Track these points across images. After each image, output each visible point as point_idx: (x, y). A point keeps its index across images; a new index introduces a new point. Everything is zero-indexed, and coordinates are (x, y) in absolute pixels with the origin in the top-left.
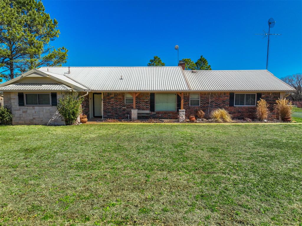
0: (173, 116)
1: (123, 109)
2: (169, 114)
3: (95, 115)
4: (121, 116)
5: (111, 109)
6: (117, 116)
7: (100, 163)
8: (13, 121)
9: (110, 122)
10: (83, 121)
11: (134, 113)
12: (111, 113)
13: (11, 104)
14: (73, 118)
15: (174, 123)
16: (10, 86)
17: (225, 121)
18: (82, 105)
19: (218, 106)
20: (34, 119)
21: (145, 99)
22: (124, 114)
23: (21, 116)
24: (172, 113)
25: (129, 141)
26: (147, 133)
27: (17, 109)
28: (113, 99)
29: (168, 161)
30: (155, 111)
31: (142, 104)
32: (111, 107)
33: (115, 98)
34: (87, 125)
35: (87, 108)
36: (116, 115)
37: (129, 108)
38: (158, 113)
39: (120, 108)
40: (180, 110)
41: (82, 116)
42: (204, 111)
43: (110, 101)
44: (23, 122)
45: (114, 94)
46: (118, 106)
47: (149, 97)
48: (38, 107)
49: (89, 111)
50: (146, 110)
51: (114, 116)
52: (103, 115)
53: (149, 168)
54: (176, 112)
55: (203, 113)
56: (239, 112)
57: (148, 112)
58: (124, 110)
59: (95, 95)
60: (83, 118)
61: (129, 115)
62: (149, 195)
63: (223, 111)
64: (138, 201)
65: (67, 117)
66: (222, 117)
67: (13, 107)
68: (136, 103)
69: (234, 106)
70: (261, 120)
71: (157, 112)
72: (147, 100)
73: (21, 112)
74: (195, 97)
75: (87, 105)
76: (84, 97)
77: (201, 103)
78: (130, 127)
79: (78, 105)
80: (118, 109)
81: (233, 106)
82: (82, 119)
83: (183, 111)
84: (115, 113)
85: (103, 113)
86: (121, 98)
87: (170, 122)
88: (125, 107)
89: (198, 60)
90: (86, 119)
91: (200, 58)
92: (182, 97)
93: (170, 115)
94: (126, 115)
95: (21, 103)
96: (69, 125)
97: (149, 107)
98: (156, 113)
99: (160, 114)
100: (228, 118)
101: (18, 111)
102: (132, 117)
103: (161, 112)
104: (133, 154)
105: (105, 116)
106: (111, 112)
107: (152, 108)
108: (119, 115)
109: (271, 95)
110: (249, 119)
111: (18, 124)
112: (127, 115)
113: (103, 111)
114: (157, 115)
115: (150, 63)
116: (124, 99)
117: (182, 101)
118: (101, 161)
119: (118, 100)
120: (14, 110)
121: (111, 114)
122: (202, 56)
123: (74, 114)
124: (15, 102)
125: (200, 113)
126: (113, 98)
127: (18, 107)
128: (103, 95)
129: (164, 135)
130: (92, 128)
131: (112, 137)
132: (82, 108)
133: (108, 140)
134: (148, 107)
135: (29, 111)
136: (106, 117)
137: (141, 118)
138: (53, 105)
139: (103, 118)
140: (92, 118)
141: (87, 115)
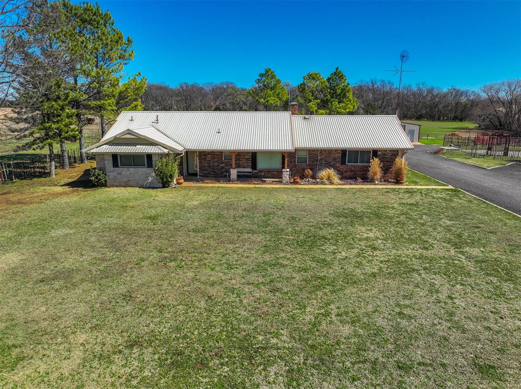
0: (277, 175)
1: (221, 166)
2: (272, 173)
3: (190, 172)
4: (219, 175)
5: (207, 166)
7: (208, 228)
8: (108, 183)
9: (207, 183)
11: (234, 173)
13: (104, 164)
14: (170, 180)
15: (276, 184)
16: (103, 146)
17: (332, 183)
19: (329, 165)
20: (129, 180)
22: (223, 172)
23: (116, 178)
24: (276, 171)
25: (228, 209)
26: (245, 200)
27: (111, 171)
28: (210, 155)
29: (255, 227)
31: (243, 162)
32: (207, 164)
33: (212, 154)
34: (185, 188)
36: (213, 173)
37: (228, 165)
39: (218, 166)
40: (283, 170)
41: (178, 177)
42: (311, 169)
44: (118, 184)
46: (215, 163)
47: (250, 156)
48: (133, 169)
49: (183, 170)
50: (247, 168)
52: (199, 173)
53: (241, 232)
54: (281, 171)
55: (311, 172)
56: (352, 171)
57: (249, 170)
58: (222, 168)
60: (179, 179)
61: (227, 174)
62: (238, 245)
63: (331, 172)
64: (232, 248)
65: (165, 180)
66: (329, 178)
67: (107, 168)
68: (236, 161)
69: (347, 164)
70: (372, 181)
71: (259, 171)
73: (115, 174)
74: (303, 154)
77: (309, 161)
78: (229, 191)
80: (216, 166)
81: (345, 164)
82: (179, 181)
83: (287, 171)
85: (199, 171)
86: (218, 154)
87: (272, 183)
88: (223, 164)
89: (332, 74)
90: (182, 181)
91: (335, 71)
92: (286, 156)
93: (274, 174)
95: (115, 165)
96: (166, 187)
99: (262, 173)
100: (336, 179)
101: (112, 173)
102: (232, 177)
103: (264, 170)
104: (231, 222)
105: (201, 174)
106: (207, 170)
107: (254, 166)
108: (217, 173)
109: (388, 152)
110: (360, 180)
111: (113, 186)
113: (199, 168)
114: (259, 174)
115: (260, 78)
116: (222, 156)
117: (286, 160)
118: (208, 227)
119: (215, 157)
120: (108, 172)
122: (337, 69)
123: (171, 176)
124: (109, 164)
125: (306, 172)
127: (112, 168)
129: (259, 203)
130: (191, 193)
131: (213, 204)
133: (210, 208)
134: (249, 164)
135: (123, 173)
136: (202, 176)
137: (242, 177)
138: (148, 167)
139: (198, 177)
140: (186, 176)
141: (182, 175)
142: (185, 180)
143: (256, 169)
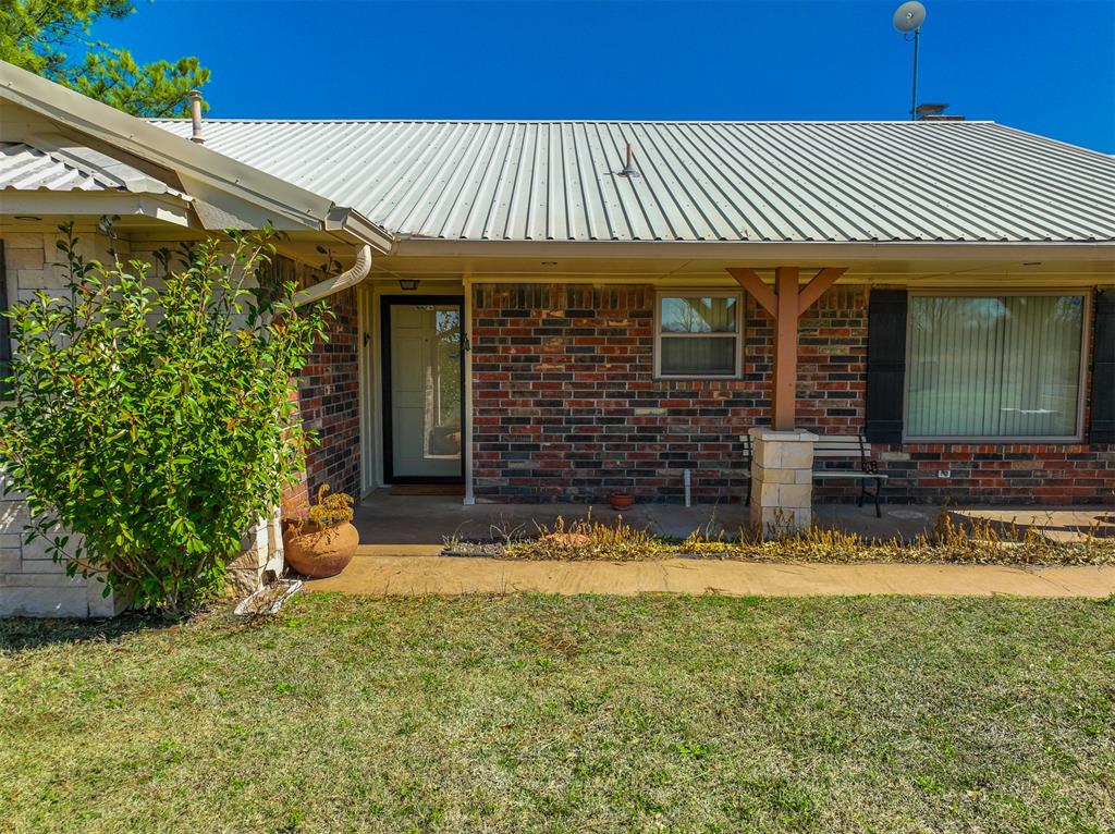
0: (1049, 482)
1: (638, 420)
2: (1016, 466)
4: (621, 483)
5: (539, 421)
6: (591, 482)
10: (311, 553)
12: (539, 457)
14: (195, 545)
18: (304, 394)
21: (824, 342)
22: (648, 468)
24: (1041, 456)
28: (557, 342)
30: (905, 439)
32: (538, 404)
33: (572, 332)
35: (342, 419)
36: (582, 474)
37: (691, 413)
38: (932, 455)
39: (614, 418)
41: (301, 508)
43: (536, 359)
45: (564, 301)
46: (599, 395)
47: (855, 323)
49: (357, 440)
50: (835, 431)
51: (564, 483)
52: (476, 474)
54: (1079, 450)
57: (848, 444)
58: (649, 430)
59: (393, 308)
60: (312, 526)
61: (687, 473)
71: (920, 450)
72: (844, 350)
75: (339, 388)
76: (331, 298)
79: (258, 386)
80: (600, 420)
82: (306, 541)
84: (568, 456)
85: (475, 456)
86: (622, 332)
88: (653, 404)
90: (345, 537)
93: (1028, 474)
94: (661, 471)
96: (158, 620)
97: (855, 403)
98: (913, 456)
99: (943, 466)
103: (959, 449)
105: (488, 481)
106: (537, 447)
107: (883, 418)
108: (606, 472)
112: (676, 472)
113: (475, 439)
114: (920, 473)
116: (649, 341)
119: (598, 352)
121: (537, 465)
126: (558, 332)
128: (479, 302)
132: (307, 417)
134: (847, 404)
136: (495, 490)
139: (470, 500)
140: (375, 492)
141: (350, 485)
142: (373, 529)
143: (896, 442)
